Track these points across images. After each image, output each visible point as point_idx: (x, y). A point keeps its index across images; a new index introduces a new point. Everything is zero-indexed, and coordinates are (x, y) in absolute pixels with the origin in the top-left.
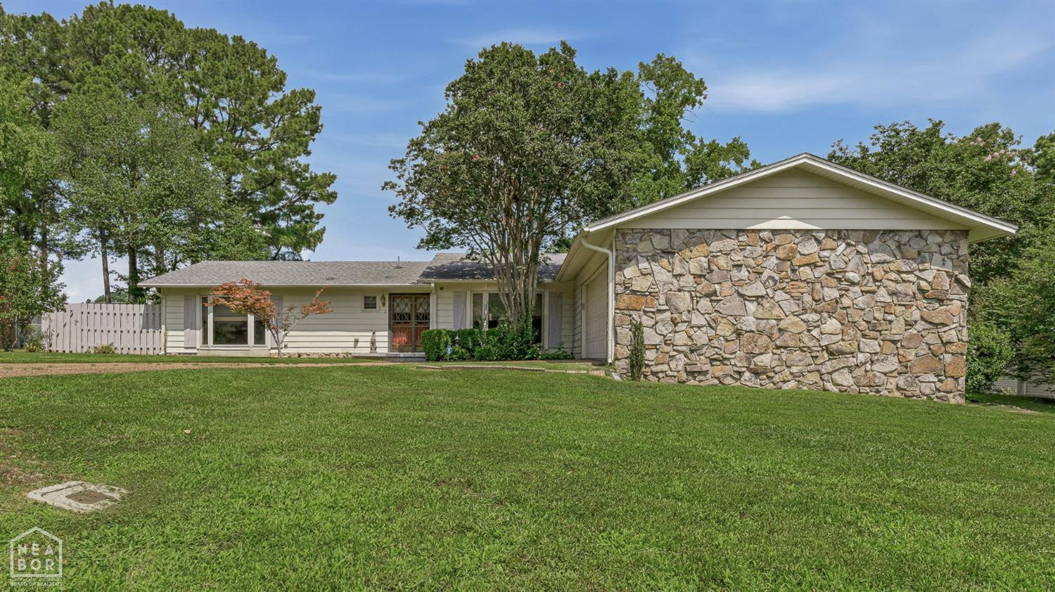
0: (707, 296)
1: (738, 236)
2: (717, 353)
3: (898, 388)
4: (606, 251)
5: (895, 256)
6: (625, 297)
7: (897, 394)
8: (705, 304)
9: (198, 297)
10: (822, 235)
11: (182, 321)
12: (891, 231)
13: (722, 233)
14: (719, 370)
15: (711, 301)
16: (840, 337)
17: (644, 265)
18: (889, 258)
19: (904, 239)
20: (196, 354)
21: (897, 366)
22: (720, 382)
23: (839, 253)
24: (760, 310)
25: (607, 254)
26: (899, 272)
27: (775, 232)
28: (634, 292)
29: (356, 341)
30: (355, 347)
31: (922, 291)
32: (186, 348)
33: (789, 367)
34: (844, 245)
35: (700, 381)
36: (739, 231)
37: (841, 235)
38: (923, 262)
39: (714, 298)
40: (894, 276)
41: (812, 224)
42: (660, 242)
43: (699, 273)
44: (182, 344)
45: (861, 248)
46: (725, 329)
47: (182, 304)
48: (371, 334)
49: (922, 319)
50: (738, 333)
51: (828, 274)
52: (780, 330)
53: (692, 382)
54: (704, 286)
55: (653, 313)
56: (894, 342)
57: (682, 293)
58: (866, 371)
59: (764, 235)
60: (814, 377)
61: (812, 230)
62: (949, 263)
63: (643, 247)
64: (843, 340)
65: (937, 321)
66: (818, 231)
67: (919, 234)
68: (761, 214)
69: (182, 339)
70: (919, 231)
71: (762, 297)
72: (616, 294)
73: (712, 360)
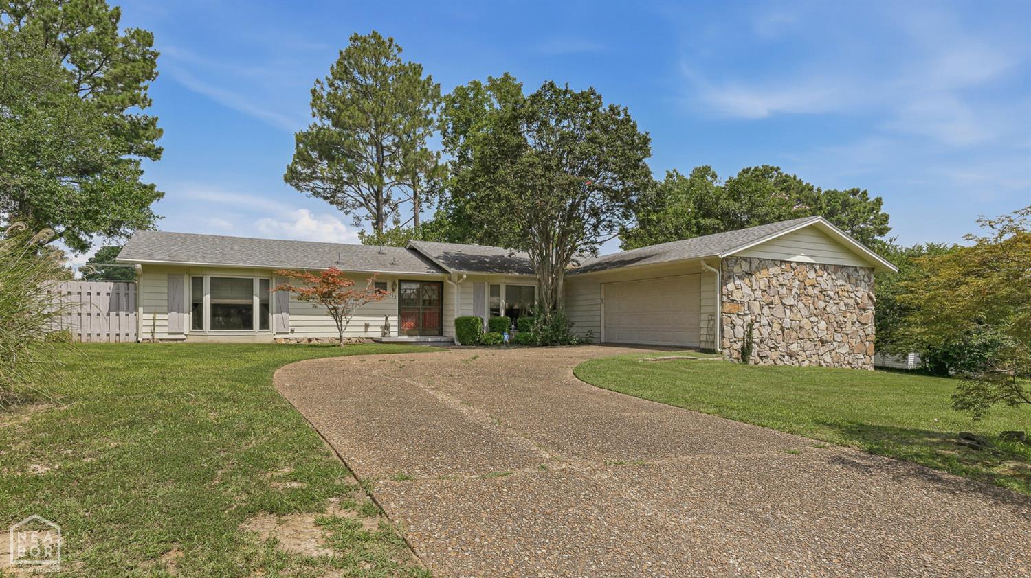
0: (767, 305)
1: (781, 265)
2: (773, 344)
3: (849, 363)
4: (715, 270)
5: (846, 282)
6: (728, 304)
7: (848, 367)
8: (766, 310)
9: (186, 276)
10: (818, 267)
11: (165, 303)
12: (845, 266)
13: (774, 262)
14: (775, 355)
15: (770, 308)
16: (826, 332)
17: (737, 282)
18: (844, 283)
19: (850, 271)
20: (183, 340)
21: (848, 350)
22: (775, 363)
23: (825, 279)
24: (792, 315)
25: (716, 273)
26: (848, 292)
27: (798, 263)
28: (733, 301)
29: (367, 326)
30: (366, 331)
31: (858, 304)
32: (169, 334)
33: (805, 351)
34: (826, 274)
35: (765, 363)
36: (782, 261)
37: (824, 267)
38: (857, 286)
39: (771, 306)
40: (846, 294)
41: (814, 260)
42: (745, 267)
43: (764, 289)
44: (166, 329)
45: (833, 276)
46: (776, 327)
47: (166, 283)
48: (384, 318)
49: (858, 320)
50: (782, 329)
51: (821, 292)
52: (800, 327)
53: (761, 364)
54: (766, 298)
55: (742, 315)
56: (847, 334)
57: (755, 302)
58: (836, 353)
59: (794, 265)
60: (815, 358)
61: (813, 264)
62: (867, 288)
63: (737, 269)
64: (827, 334)
65: (864, 322)
66: (816, 264)
67: (856, 269)
68: (792, 251)
69: (166, 323)
70: (856, 267)
71: (792, 305)
72: (722, 302)
73: (771, 348)
